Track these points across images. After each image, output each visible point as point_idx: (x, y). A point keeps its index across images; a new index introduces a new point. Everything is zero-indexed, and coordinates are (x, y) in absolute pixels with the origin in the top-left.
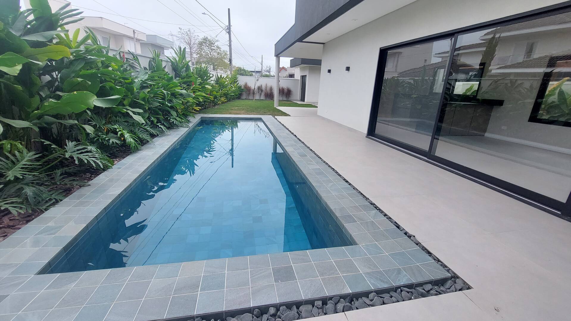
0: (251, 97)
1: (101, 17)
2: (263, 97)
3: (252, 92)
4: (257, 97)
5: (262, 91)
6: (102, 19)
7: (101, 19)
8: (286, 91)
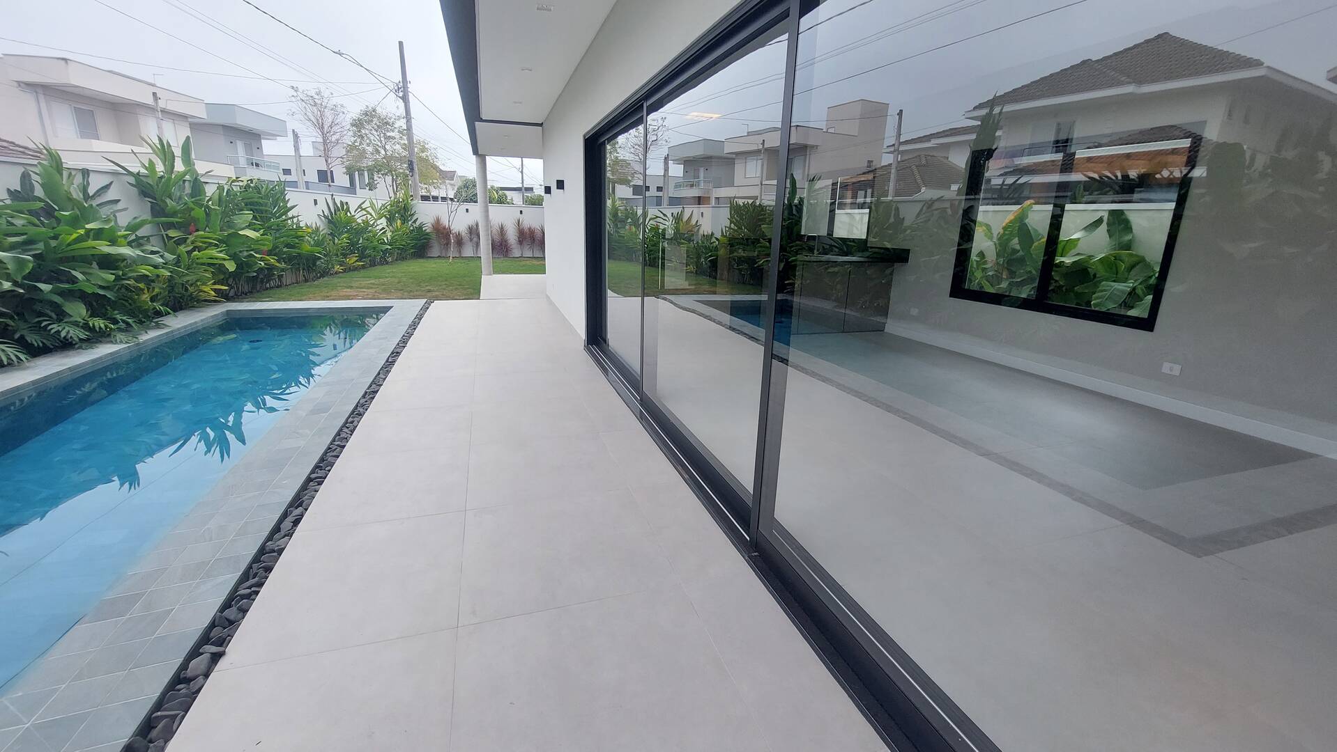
0: (453, 253)
1: (63, 59)
6: (67, 62)
7: (63, 62)
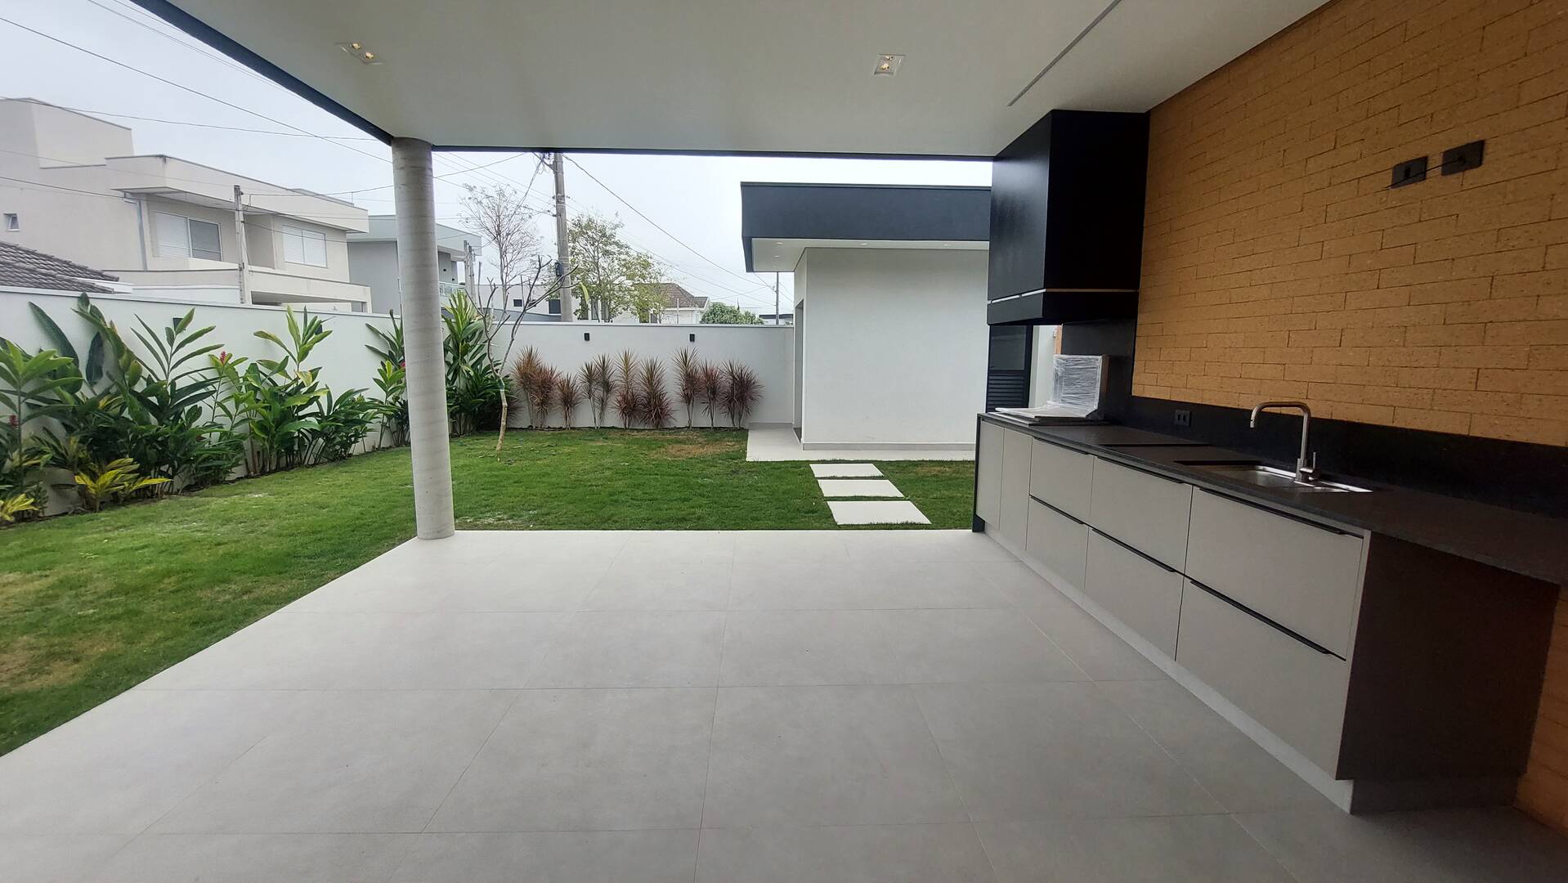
0: (556, 420)
1: (161, 156)
2: (613, 418)
3: (557, 393)
4: (585, 417)
5: (607, 387)
7: (163, 160)
8: (725, 382)
